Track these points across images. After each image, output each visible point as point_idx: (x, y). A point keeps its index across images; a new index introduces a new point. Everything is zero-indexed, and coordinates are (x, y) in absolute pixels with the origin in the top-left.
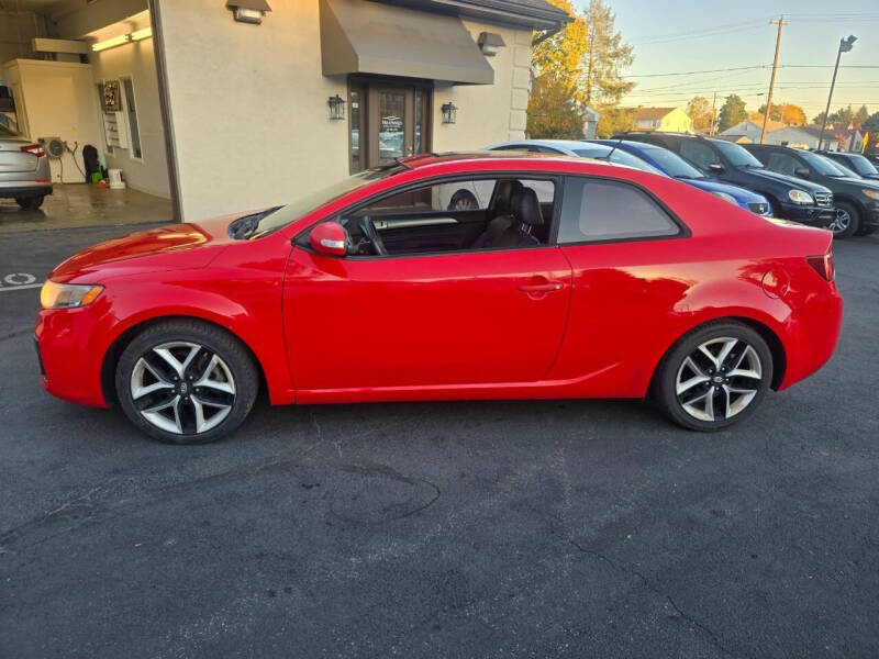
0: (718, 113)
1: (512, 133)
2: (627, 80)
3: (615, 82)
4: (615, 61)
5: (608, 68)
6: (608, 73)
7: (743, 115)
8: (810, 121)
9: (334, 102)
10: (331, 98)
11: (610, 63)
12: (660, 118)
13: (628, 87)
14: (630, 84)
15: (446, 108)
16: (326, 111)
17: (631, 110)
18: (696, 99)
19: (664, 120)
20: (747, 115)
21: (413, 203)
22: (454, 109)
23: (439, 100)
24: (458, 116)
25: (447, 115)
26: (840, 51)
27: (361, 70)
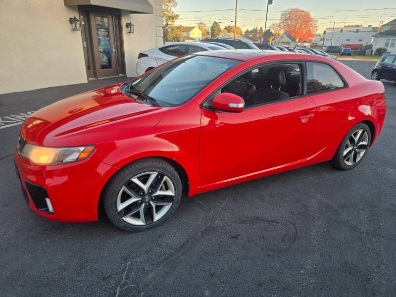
0: (210, 29)
1: (158, 38)
2: (176, 13)
3: (170, 14)
4: (169, 4)
5: (166, 7)
6: (167, 9)
7: (219, 30)
8: (243, 33)
9: (72, 21)
10: (71, 19)
11: (167, 5)
12: (190, 31)
13: (176, 17)
14: (177, 15)
15: (128, 25)
16: (69, 26)
17: (178, 28)
18: (200, 23)
19: (191, 32)
20: (221, 30)
21: (117, 75)
22: (133, 26)
23: (124, 21)
24: (135, 29)
25: (129, 29)
26: (268, 4)
27: (91, 3)
